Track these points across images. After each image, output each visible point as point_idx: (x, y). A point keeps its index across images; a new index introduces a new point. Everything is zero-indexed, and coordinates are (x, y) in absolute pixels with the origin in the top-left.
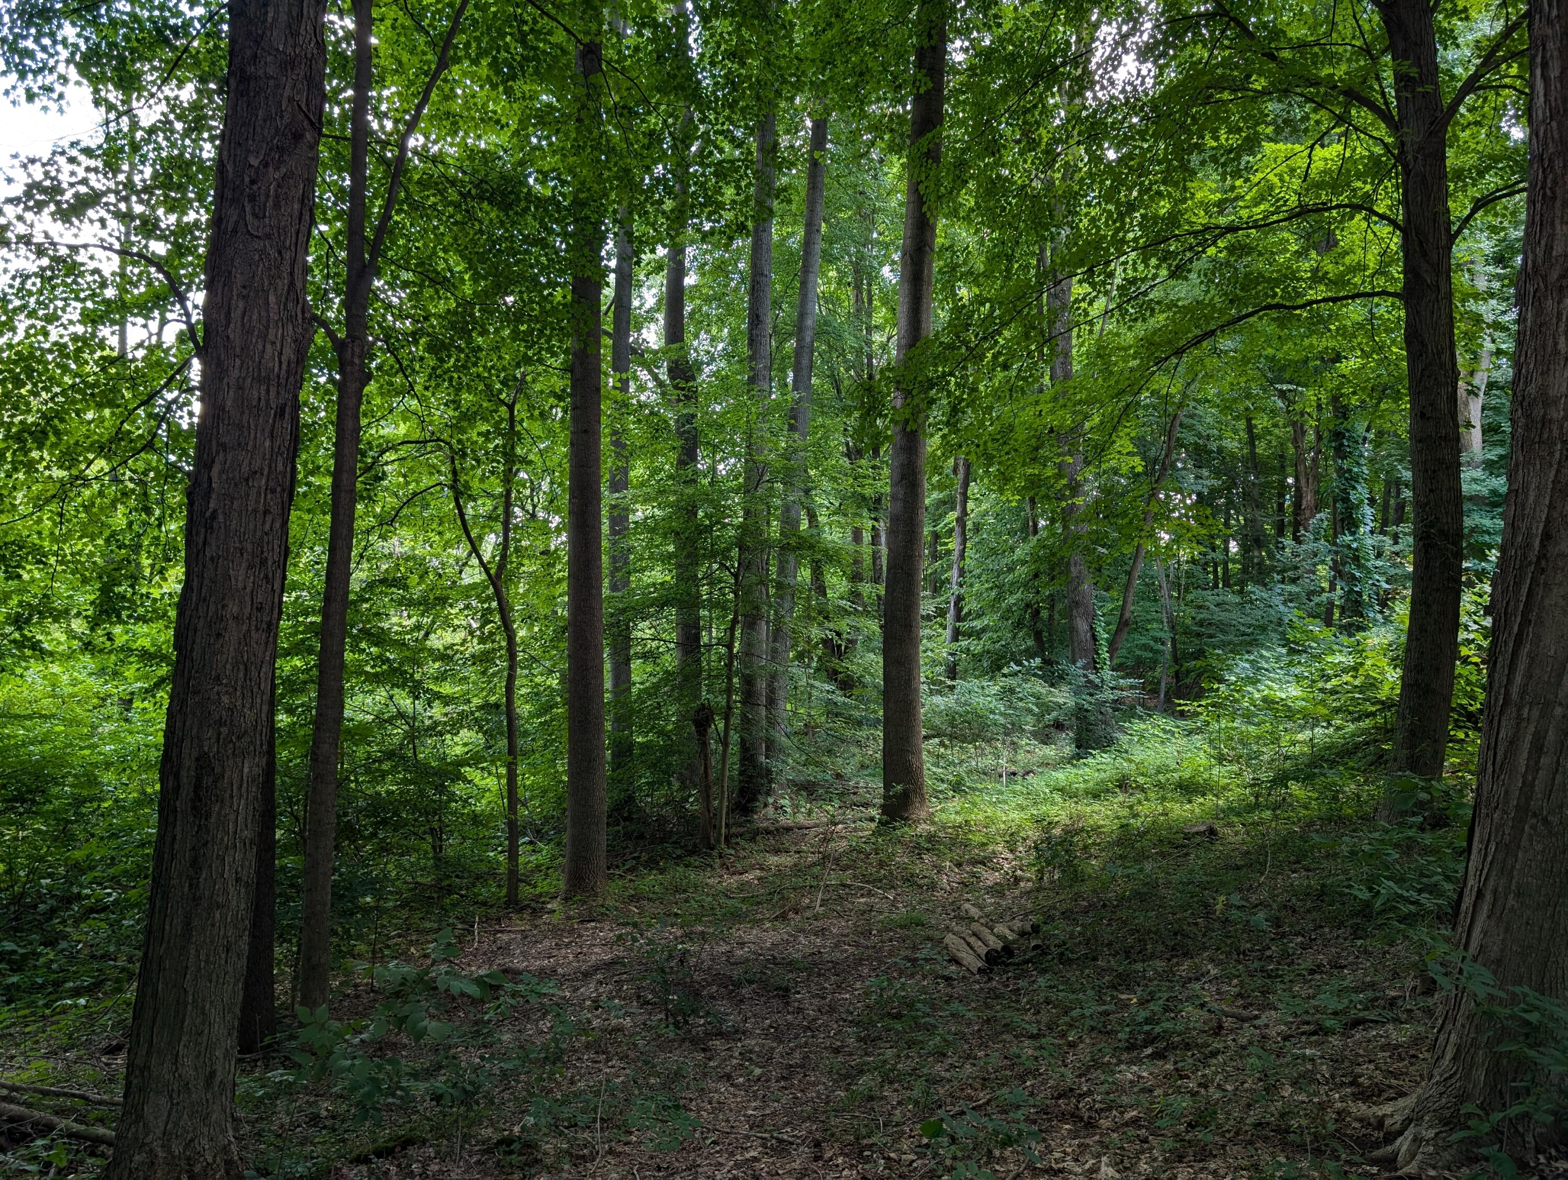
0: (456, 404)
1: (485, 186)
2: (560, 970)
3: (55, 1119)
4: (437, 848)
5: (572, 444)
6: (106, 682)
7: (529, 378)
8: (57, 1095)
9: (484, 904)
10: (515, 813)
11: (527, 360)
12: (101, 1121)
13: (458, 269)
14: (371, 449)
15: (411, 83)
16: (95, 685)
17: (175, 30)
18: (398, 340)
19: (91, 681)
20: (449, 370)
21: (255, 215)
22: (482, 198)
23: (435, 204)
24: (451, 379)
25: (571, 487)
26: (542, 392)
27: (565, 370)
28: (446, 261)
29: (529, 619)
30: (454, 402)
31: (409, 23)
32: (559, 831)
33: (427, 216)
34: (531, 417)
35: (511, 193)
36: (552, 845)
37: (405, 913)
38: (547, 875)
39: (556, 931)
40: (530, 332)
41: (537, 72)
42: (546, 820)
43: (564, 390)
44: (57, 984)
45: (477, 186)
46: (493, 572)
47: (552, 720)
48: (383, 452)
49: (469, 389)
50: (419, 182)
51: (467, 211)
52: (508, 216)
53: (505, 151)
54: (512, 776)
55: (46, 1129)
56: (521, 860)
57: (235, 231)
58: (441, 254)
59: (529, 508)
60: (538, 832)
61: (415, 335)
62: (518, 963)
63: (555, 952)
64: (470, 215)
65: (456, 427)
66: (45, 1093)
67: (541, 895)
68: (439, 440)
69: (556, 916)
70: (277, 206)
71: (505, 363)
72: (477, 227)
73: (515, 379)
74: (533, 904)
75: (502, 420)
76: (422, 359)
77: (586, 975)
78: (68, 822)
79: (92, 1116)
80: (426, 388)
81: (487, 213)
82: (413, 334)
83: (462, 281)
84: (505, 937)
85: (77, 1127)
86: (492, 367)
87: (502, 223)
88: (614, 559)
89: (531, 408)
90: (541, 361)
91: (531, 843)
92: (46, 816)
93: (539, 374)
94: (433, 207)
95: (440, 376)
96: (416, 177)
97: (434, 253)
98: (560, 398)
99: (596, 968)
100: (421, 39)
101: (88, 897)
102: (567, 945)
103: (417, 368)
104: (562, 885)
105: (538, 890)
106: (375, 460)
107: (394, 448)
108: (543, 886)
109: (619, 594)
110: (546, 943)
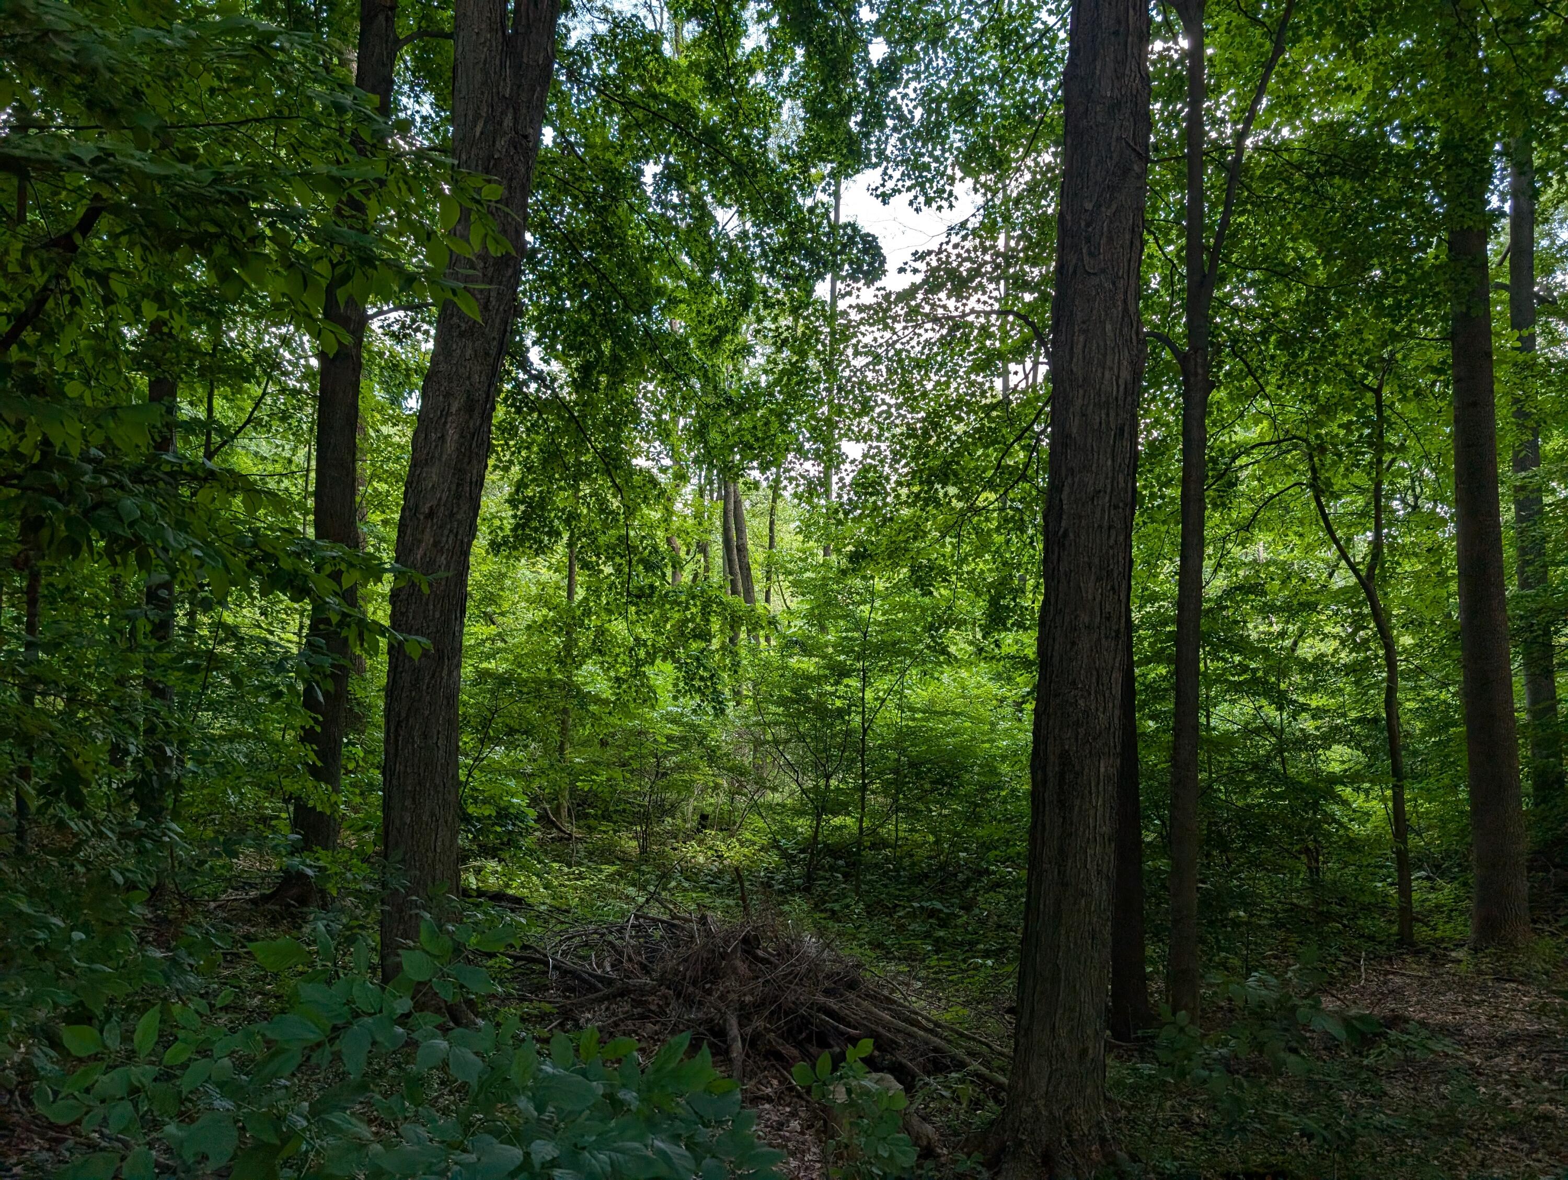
0: (1314, 399)
1: (1336, 160)
2: (1467, 1031)
3: (967, 1059)
4: (1314, 871)
5: (1457, 421)
6: (1001, 687)
7: (1399, 356)
8: (969, 1038)
9: (1371, 938)
10: (1405, 842)
11: (1395, 337)
12: (1002, 1070)
13: (1308, 255)
14: (1223, 455)
15: (1248, 80)
16: (993, 688)
17: (1033, 108)
18: (1246, 342)
19: (990, 685)
20: (1303, 364)
21: (1091, 254)
22: (1331, 174)
23: (1280, 194)
24: (1306, 373)
25: (1457, 472)
26: (1416, 369)
27: (1444, 339)
28: (1294, 249)
29: (1411, 625)
30: (1310, 396)
31: (1244, 20)
32: (1464, 869)
33: (1273, 209)
34: (1404, 399)
35: (1366, 159)
36: (1456, 884)
37: (1281, 934)
38: (1450, 918)
39: (1463, 985)
40: (1398, 305)
41: (1391, 21)
42: (1448, 855)
43: (1444, 362)
44: (972, 944)
45: (1324, 163)
46: (1363, 574)
47: (1449, 740)
48: (1234, 459)
49: (1327, 381)
50: (1261, 177)
51: (1316, 192)
52: (1363, 184)
53: (1358, 115)
54: (1398, 799)
55: (960, 1065)
56: (1415, 896)
57: (1075, 272)
58: (1290, 245)
59: (1410, 499)
60: (1438, 867)
61: (1264, 335)
62: (1412, 1012)
63: (1463, 1009)
64: (1322, 196)
65: (1313, 422)
66: (961, 1035)
67: (1442, 940)
68: (1294, 437)
69: (1463, 966)
70: (1110, 239)
71: (1368, 345)
72: (1328, 206)
73: (1382, 360)
74: (1433, 949)
75: (1367, 407)
76: (1273, 357)
77: (1504, 1044)
78: (977, 805)
79: (995, 1064)
80: (1280, 387)
81: (1339, 188)
82: (1262, 333)
83: (1315, 266)
84: (1398, 980)
85: (983, 1070)
86: (1354, 353)
87: (1358, 194)
88: (1522, 551)
89: (1403, 388)
90: (1412, 335)
91: (1428, 878)
92: (961, 799)
93: (1412, 349)
94: (1279, 197)
95: (1294, 372)
96: (1258, 172)
97: (1282, 245)
98: (1438, 371)
99: (1517, 1038)
100: (1258, 32)
101: (994, 873)
102: (1479, 1004)
103: (1268, 368)
104: (1470, 932)
105: (1439, 934)
106: (1228, 467)
107: (1247, 452)
108: (1444, 930)
109: (1532, 592)
110: (1450, 996)
